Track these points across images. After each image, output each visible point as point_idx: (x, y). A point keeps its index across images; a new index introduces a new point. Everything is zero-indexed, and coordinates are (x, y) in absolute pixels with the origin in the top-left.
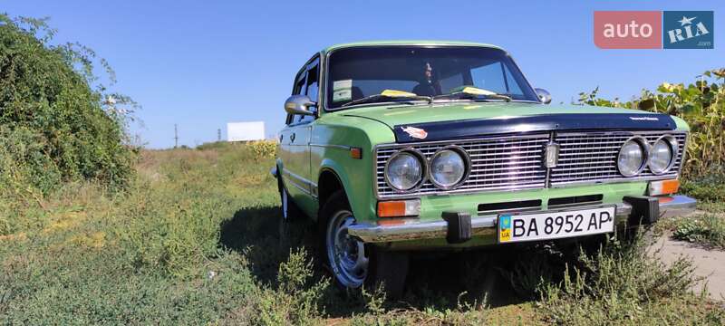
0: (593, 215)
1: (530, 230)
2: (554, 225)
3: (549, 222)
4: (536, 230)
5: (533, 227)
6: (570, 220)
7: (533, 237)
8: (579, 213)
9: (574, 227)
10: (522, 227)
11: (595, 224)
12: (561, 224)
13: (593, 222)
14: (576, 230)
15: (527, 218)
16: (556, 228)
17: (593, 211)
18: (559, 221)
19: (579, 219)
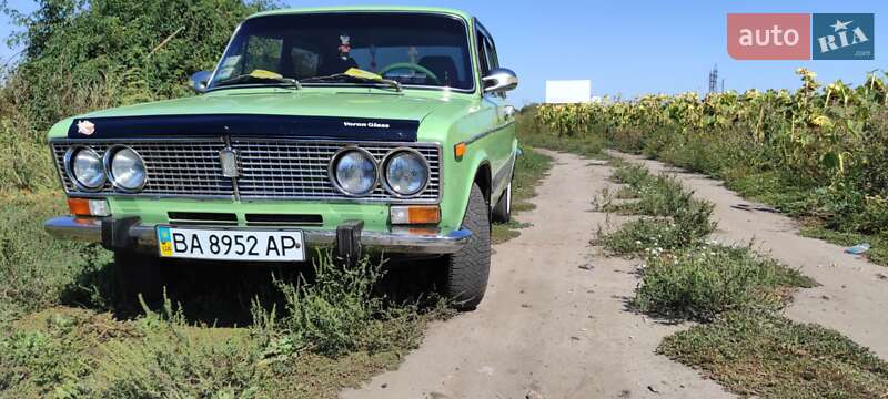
0: (271, 238)
1: (193, 247)
2: (220, 244)
3: (214, 240)
4: (199, 247)
5: (196, 244)
6: (239, 240)
7: (197, 254)
8: (252, 234)
9: (247, 250)
10: (183, 242)
11: (276, 249)
12: (230, 244)
13: (272, 246)
14: (250, 253)
15: (188, 233)
16: (224, 248)
17: (271, 234)
18: (227, 240)
19: (252, 241)
